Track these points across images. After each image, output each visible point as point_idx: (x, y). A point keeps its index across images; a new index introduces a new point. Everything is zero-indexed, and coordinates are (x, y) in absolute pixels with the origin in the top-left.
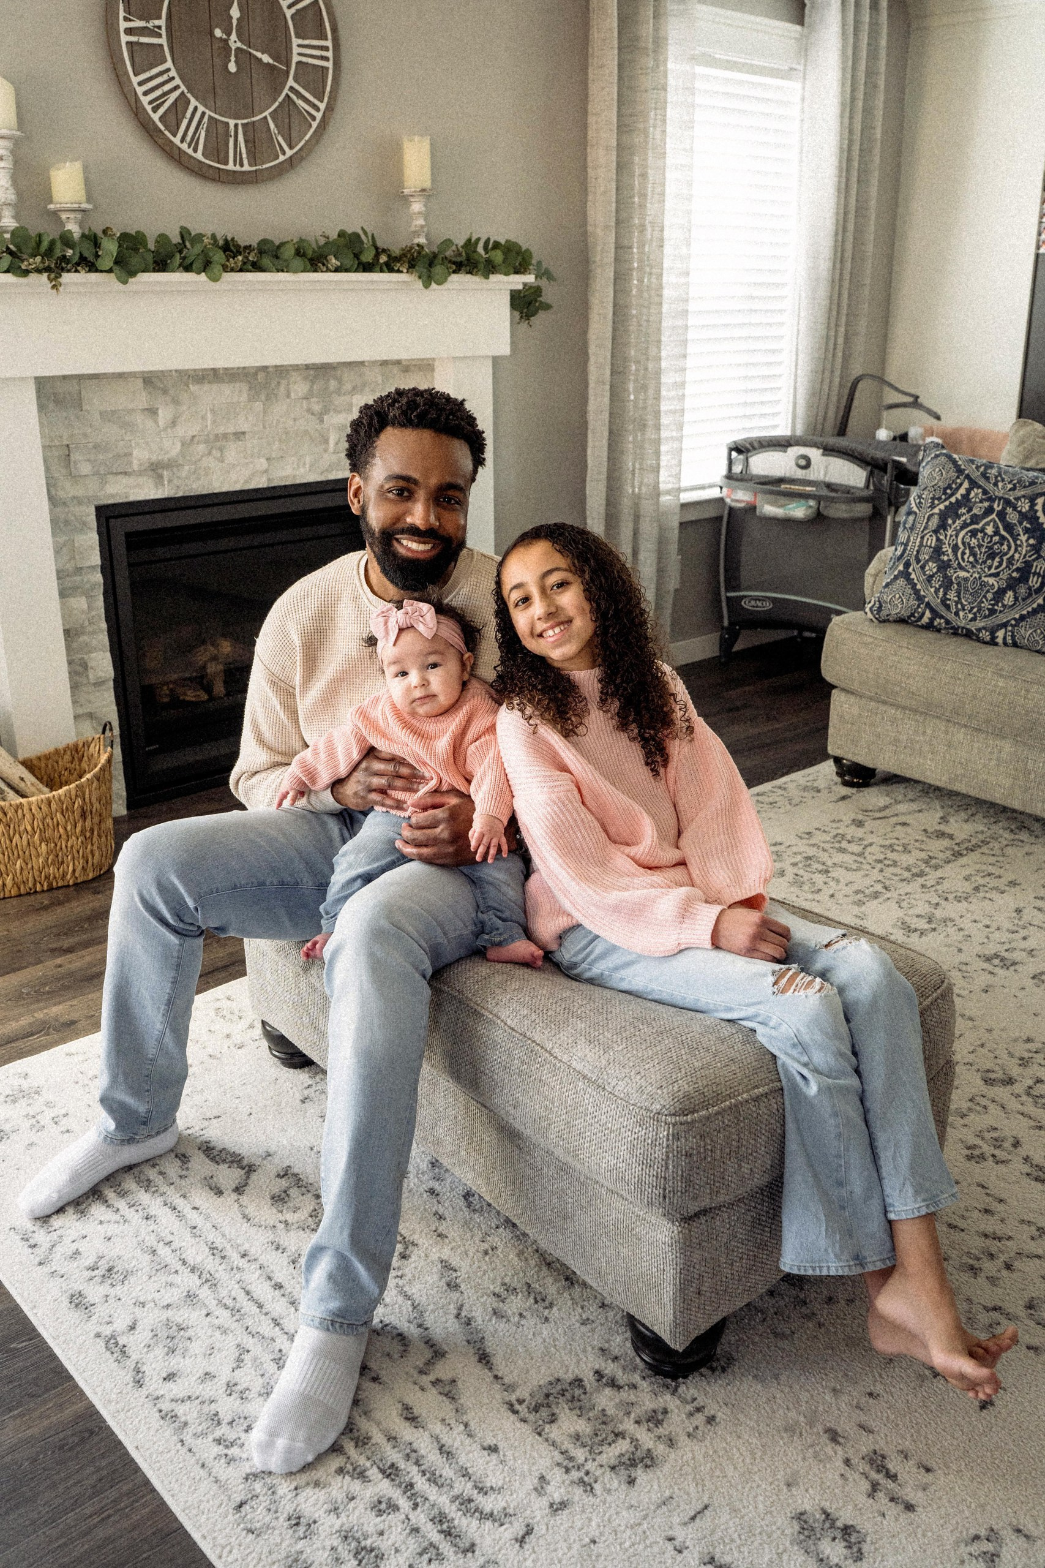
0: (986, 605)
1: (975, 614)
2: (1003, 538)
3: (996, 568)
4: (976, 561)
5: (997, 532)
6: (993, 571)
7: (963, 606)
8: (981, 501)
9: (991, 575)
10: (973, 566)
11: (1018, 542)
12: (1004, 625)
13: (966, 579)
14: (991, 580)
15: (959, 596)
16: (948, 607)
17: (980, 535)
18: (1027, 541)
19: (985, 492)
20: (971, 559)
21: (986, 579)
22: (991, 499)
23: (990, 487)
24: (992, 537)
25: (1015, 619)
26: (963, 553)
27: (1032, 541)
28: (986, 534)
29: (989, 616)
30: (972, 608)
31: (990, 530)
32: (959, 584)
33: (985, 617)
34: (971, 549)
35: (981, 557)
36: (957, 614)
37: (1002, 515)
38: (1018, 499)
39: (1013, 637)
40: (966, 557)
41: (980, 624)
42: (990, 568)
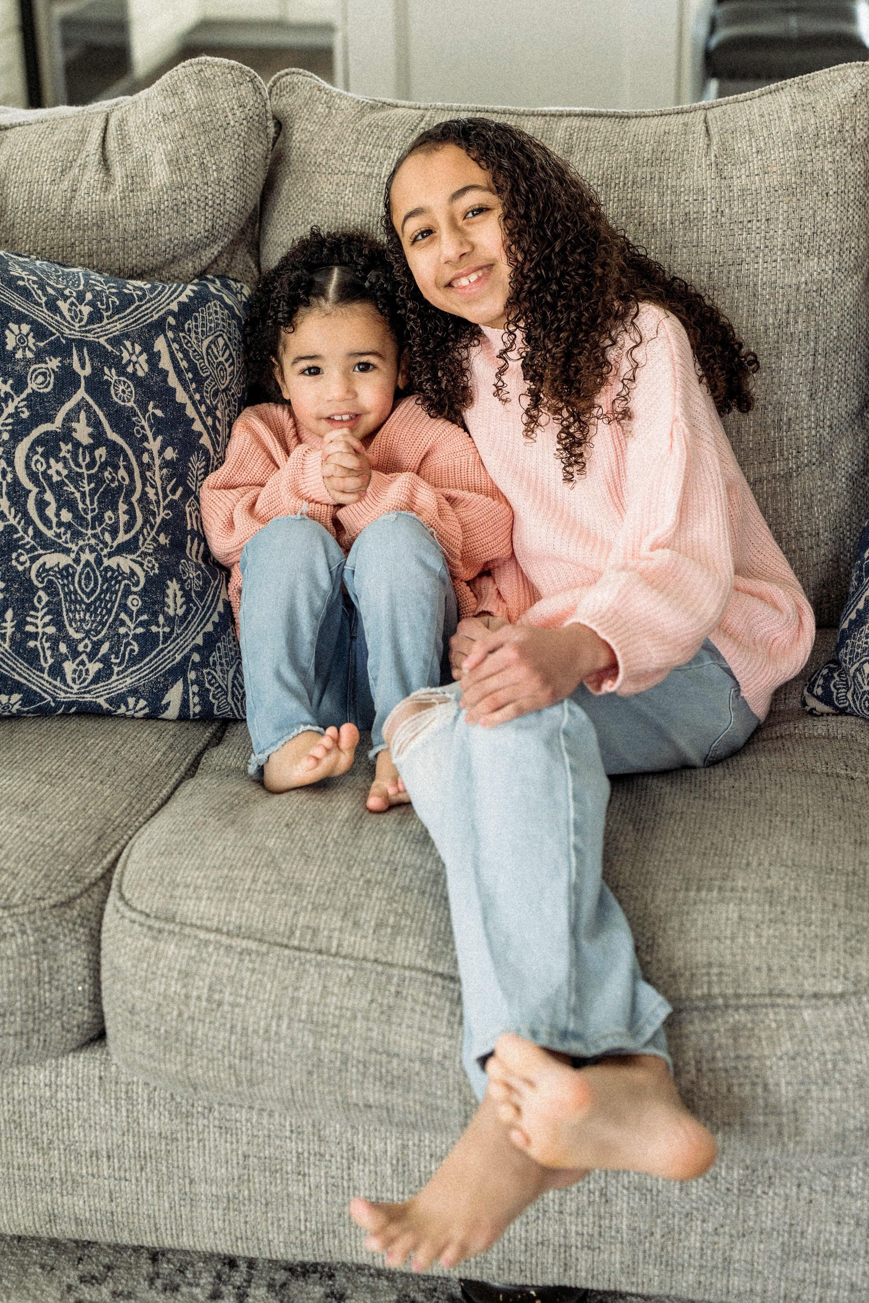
0: (130, 628)
1: (105, 660)
2: (115, 450)
3: (129, 526)
4: (78, 517)
5: (99, 438)
6: (122, 537)
7: (73, 645)
8: (40, 357)
9: (121, 550)
10: (77, 535)
11: (146, 458)
12: (178, 672)
13: (66, 572)
14: (125, 563)
15: (58, 623)
16: (32, 658)
17: (65, 449)
18: (161, 451)
19: (40, 331)
20: (66, 516)
21: (113, 562)
22: (61, 349)
23: (43, 315)
24: (91, 448)
25: (196, 648)
26: (41, 505)
27: (170, 454)
28: (77, 445)
29: (143, 654)
30: (97, 645)
31: (82, 432)
32: (50, 588)
33: (134, 660)
34: (57, 488)
35: (88, 507)
36: (57, 671)
37: (98, 387)
38: (116, 341)
39: (203, 694)
40: (50, 512)
41: (120, 683)
42: (114, 532)
